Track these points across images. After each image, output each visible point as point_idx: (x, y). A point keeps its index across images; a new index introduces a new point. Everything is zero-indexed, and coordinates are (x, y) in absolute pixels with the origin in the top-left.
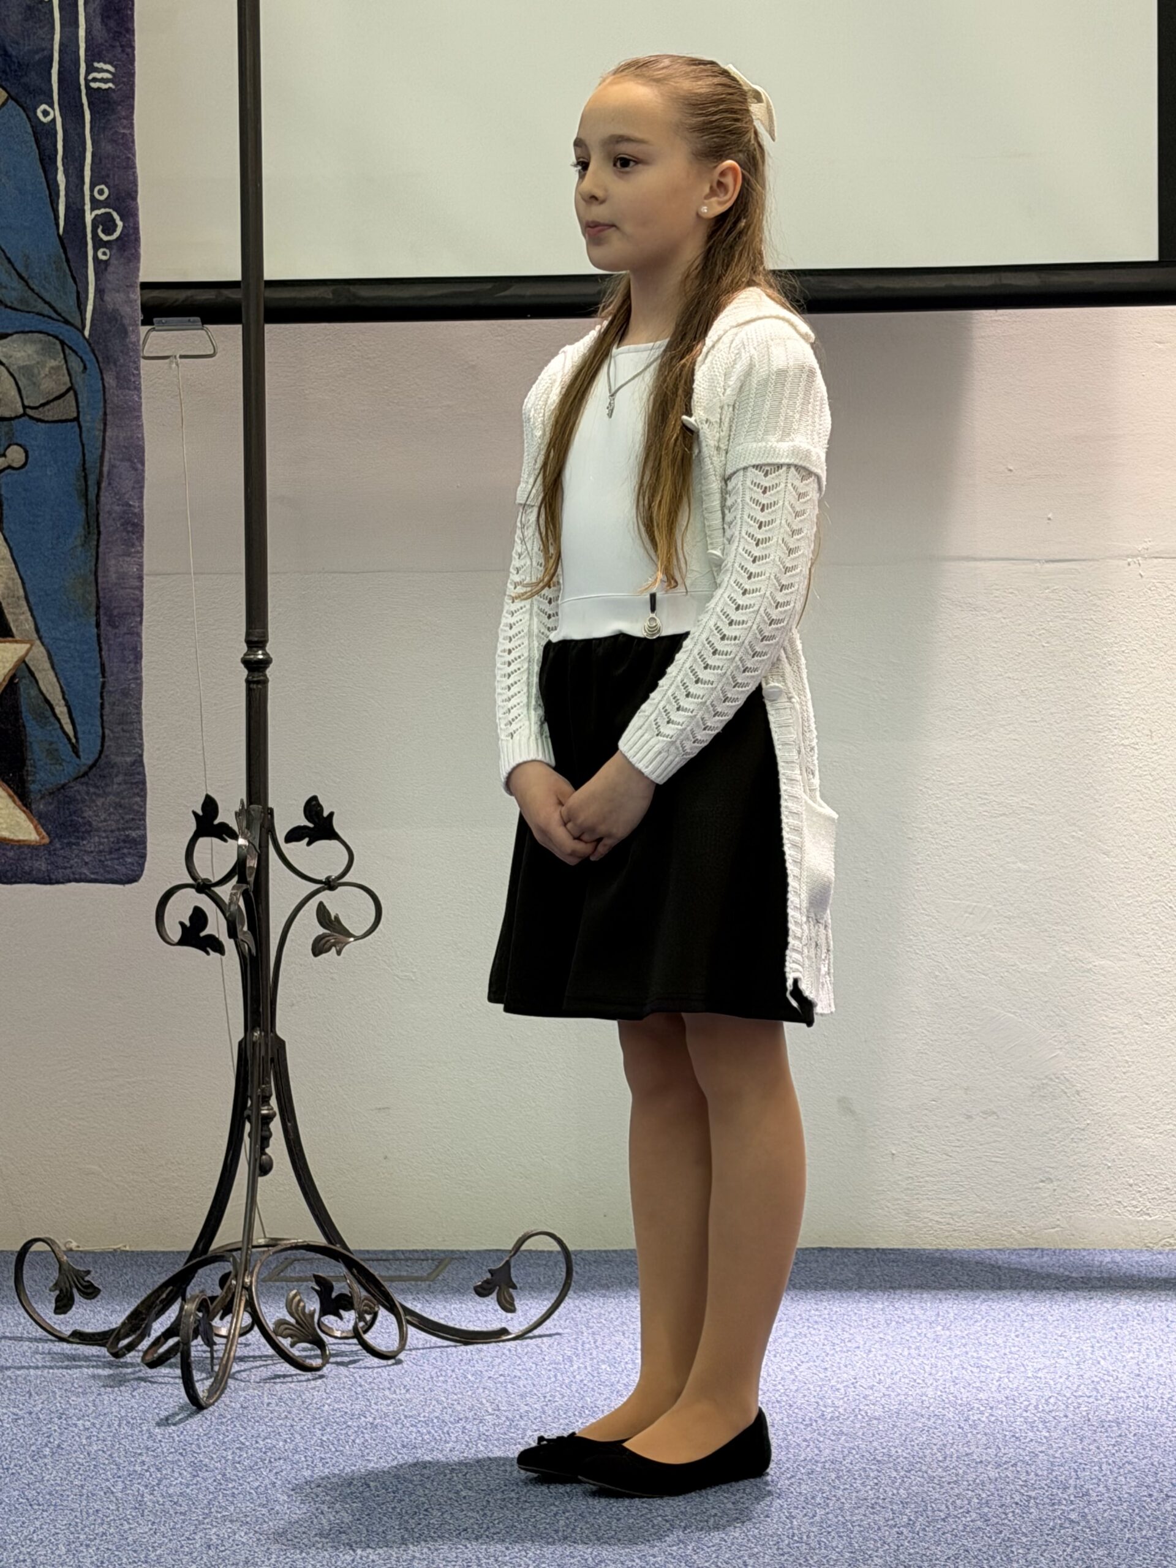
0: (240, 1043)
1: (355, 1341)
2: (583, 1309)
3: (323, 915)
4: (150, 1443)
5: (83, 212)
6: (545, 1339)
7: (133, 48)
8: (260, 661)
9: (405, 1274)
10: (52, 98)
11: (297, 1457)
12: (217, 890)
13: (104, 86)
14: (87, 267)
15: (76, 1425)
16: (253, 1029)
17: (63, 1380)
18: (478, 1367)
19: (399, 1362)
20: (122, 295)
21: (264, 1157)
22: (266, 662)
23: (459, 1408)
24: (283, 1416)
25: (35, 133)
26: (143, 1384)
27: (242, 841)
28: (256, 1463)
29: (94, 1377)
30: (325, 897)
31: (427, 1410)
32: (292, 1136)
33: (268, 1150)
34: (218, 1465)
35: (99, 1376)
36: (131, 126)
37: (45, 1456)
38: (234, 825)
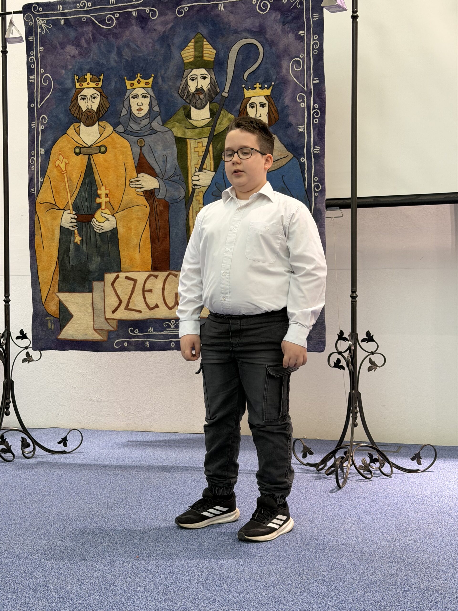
0: (349, 393)
1: (379, 470)
2: (439, 464)
3: (371, 361)
4: (328, 497)
5: (311, 184)
6: (430, 472)
7: (325, 142)
8: (355, 296)
9: (390, 450)
10: (304, 155)
11: (366, 504)
12: (343, 354)
13: (317, 152)
14: (312, 198)
15: (309, 491)
16: (353, 390)
17: (305, 477)
18: (412, 480)
19: (391, 477)
20: (321, 205)
21: (355, 423)
22: (356, 296)
23: (408, 493)
24: (362, 492)
25: (300, 165)
26: (325, 479)
27: (350, 343)
28: (356, 506)
29: (313, 476)
30: (371, 356)
31: (400, 493)
32: (363, 417)
33: (356, 421)
34: (346, 505)
35: (314, 476)
36: (324, 162)
37: (302, 500)
38: (348, 338)
